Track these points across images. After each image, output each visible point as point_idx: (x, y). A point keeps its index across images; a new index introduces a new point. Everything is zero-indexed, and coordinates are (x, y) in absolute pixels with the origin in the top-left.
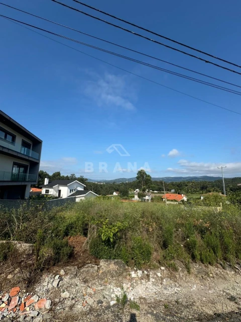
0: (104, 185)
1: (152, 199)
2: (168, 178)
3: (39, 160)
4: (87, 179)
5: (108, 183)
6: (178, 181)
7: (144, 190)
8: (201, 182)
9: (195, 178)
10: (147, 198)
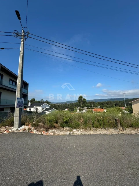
0: (60, 105)
1: (87, 112)
2: (96, 100)
3: (28, 93)
4: (50, 102)
5: (62, 104)
6: (102, 102)
7: (82, 107)
8: (115, 101)
9: (112, 99)
10: (84, 111)
